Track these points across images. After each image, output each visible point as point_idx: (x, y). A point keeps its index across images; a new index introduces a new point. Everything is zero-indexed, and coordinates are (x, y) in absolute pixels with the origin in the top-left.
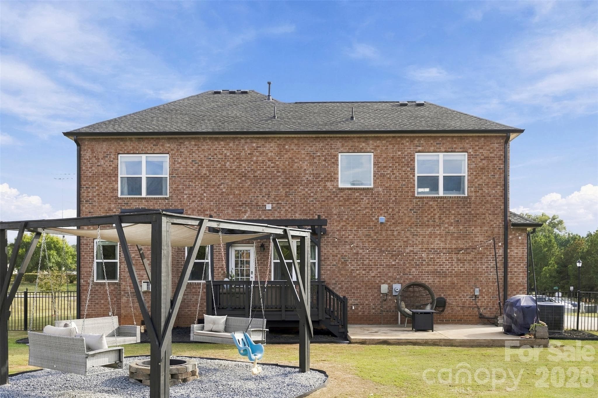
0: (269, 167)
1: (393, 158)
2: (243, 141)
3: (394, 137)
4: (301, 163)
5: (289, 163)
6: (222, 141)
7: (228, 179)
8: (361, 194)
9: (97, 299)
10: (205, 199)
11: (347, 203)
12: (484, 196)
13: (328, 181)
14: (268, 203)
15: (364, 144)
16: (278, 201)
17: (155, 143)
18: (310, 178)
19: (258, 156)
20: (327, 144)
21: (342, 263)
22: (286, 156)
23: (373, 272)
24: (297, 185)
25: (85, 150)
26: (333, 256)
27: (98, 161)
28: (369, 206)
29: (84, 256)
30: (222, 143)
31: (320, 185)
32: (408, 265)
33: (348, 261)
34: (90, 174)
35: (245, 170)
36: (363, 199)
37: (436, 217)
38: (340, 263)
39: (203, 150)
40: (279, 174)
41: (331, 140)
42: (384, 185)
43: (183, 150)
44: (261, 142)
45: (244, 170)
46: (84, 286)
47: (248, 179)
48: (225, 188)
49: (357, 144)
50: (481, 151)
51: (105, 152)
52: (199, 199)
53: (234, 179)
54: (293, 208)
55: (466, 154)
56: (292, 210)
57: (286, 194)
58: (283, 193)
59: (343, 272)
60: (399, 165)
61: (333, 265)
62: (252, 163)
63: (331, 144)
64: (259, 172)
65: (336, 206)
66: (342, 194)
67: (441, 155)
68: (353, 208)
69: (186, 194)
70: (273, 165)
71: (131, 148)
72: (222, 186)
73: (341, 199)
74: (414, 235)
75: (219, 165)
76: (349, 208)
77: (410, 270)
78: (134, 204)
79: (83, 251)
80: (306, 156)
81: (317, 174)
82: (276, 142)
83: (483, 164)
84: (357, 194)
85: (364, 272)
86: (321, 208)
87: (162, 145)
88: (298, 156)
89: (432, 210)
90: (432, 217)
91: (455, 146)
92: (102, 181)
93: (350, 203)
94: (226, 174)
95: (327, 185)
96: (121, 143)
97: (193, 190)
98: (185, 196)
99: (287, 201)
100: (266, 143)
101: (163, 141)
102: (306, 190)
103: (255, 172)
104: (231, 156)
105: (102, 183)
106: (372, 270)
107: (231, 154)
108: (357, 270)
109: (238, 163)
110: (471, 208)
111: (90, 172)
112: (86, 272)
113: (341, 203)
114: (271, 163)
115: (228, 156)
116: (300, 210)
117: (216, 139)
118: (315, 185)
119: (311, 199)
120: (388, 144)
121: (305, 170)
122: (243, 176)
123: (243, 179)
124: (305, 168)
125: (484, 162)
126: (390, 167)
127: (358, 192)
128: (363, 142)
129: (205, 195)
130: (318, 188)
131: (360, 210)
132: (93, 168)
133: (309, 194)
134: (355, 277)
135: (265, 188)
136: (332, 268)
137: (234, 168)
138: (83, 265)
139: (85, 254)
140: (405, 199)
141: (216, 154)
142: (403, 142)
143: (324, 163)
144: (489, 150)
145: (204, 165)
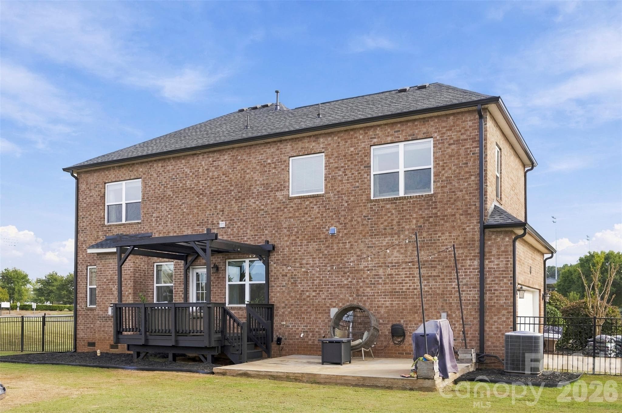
0: (223, 182)
1: (345, 156)
2: (201, 157)
3: (346, 131)
4: (252, 173)
5: (241, 174)
6: (183, 159)
7: (188, 198)
8: (311, 203)
9: (88, 323)
10: (169, 220)
11: (297, 214)
12: (454, 192)
13: (277, 191)
14: (222, 221)
15: (314, 144)
16: (231, 217)
17: (131, 169)
18: (260, 189)
19: (214, 171)
20: (278, 149)
21: (292, 283)
22: (238, 168)
23: (323, 294)
24: (248, 199)
25: (81, 183)
26: (283, 276)
27: (90, 192)
28: (319, 215)
29: (80, 282)
30: (183, 161)
31: (270, 196)
32: (361, 284)
33: (297, 281)
34: (85, 205)
35: (203, 187)
36: (313, 208)
37: (395, 222)
38: (290, 283)
39: (168, 171)
40: (232, 188)
41: (281, 144)
42: (335, 189)
43: (152, 173)
44: (216, 155)
45: (201, 188)
46: (80, 311)
47: (205, 196)
48: (185, 208)
49: (307, 145)
50: (449, 133)
51: (95, 183)
52: (165, 221)
53: (193, 197)
54: (244, 224)
55: (432, 139)
56: (244, 226)
57: (238, 209)
58: (236, 209)
59: (293, 294)
60: (352, 163)
61: (283, 286)
62: (209, 179)
63: (281, 149)
64: (214, 188)
65: (286, 218)
66: (292, 204)
67: (401, 145)
68: (303, 219)
69: (154, 217)
70: (227, 179)
71: (113, 176)
72: (183, 206)
73: (291, 209)
74: (368, 247)
75: (181, 185)
76: (299, 220)
77: (364, 290)
78: (115, 230)
79: (79, 278)
80: (257, 165)
81: (267, 184)
82: (229, 154)
83: (453, 150)
84: (307, 203)
85: (314, 294)
86: (271, 222)
87: (137, 170)
88: (250, 166)
89: (389, 215)
90: (389, 223)
91: (417, 131)
92: (93, 211)
93: (300, 214)
94: (186, 193)
95: (277, 196)
96: (107, 172)
97: (159, 212)
98: (154, 219)
99: (239, 217)
100: (221, 155)
101: (137, 166)
102: (257, 202)
103: (211, 188)
104: (191, 174)
105: (93, 213)
106: (322, 291)
107: (191, 172)
108: (307, 291)
109: (196, 180)
110: (436, 208)
111: (85, 203)
112: (81, 297)
113: (290, 215)
114: (226, 177)
115: (188, 174)
116: (251, 226)
117: (178, 158)
118: (265, 197)
119: (262, 212)
120: (339, 140)
121: (256, 180)
122: (200, 194)
123: (201, 197)
124: (256, 179)
125: (453, 147)
126: (342, 167)
127: (308, 200)
128: (314, 142)
129: (169, 216)
130: (269, 199)
131: (310, 221)
132: (87, 199)
133: (259, 207)
134: (304, 299)
135: (220, 204)
136: (282, 289)
137: (193, 186)
138: (79, 291)
139: (81, 280)
140: (359, 203)
141: (178, 174)
142: (355, 135)
143: (274, 171)
144: (460, 131)
145: (169, 186)
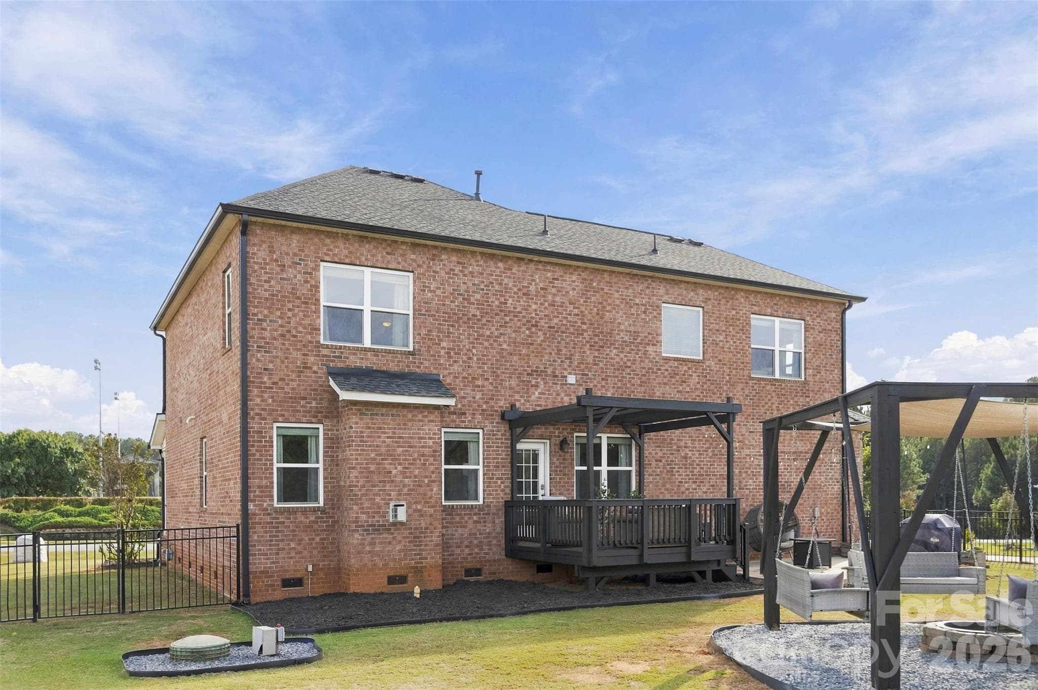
0: (570, 315)
1: (726, 318)
2: (532, 266)
3: (727, 288)
4: (614, 311)
5: (598, 310)
6: (501, 261)
7: (511, 327)
8: (689, 368)
9: (282, 540)
10: (475, 358)
11: (673, 380)
12: (822, 382)
13: (648, 344)
14: (570, 373)
15: (692, 294)
16: (583, 370)
17: (389, 249)
18: (626, 338)
19: (554, 295)
20: (648, 288)
21: (668, 471)
22: (593, 299)
23: (705, 486)
24: (609, 347)
25: (255, 245)
26: (656, 461)
27: (282, 270)
28: (698, 386)
29: (254, 455)
30: (500, 265)
31: (639, 350)
32: (744, 476)
33: (674, 468)
34: (267, 294)
35: (537, 315)
36: (692, 376)
37: (774, 407)
38: (665, 471)
39: (471, 272)
40: (584, 327)
41: (652, 281)
42: (716, 357)
43: (438, 269)
44: (559, 272)
45: (533, 315)
46: (254, 514)
47: (540, 330)
48: (505, 342)
49: (684, 292)
50: (818, 320)
51: (295, 255)
52: (465, 358)
53: (520, 328)
54: (603, 383)
55: (803, 322)
56: (603, 387)
57: (594, 360)
58: (590, 360)
59: (668, 486)
60: (733, 329)
61: (656, 475)
62: (546, 304)
63: (653, 288)
64: (556, 321)
65: (659, 383)
66: (667, 367)
67: (777, 320)
68: (681, 388)
69: (444, 348)
70: (576, 311)
71: (346, 252)
72: (502, 339)
73: (666, 373)
74: (750, 432)
75: (497, 303)
76: (675, 388)
77: (746, 482)
78: (352, 357)
79: (253, 446)
80: (621, 302)
81: (635, 332)
82: (580, 275)
83: (821, 338)
84: (685, 368)
85: (694, 486)
86: (641, 386)
87: (402, 255)
88: (610, 301)
89: (769, 397)
90: (769, 407)
91: (792, 310)
92: (289, 310)
93: (677, 381)
94: (507, 319)
95: (648, 351)
96: (328, 241)
97: (454, 341)
98: (442, 352)
99: (596, 371)
100: (566, 273)
101: (404, 247)
102: (622, 355)
103: (550, 320)
104: (515, 289)
105: (290, 314)
106: (703, 482)
107: (514, 286)
108: (686, 482)
109: (525, 302)
110: (809, 397)
111: (266, 290)
112: (259, 487)
113: (665, 380)
114: (574, 308)
115: (511, 289)
116: (614, 387)
117: (492, 256)
118: (633, 350)
119: (628, 370)
120: (720, 297)
121: (620, 323)
122: (533, 326)
123: (534, 329)
124: (620, 321)
125: (822, 335)
126: (724, 331)
127: (686, 365)
128: (692, 291)
129: (474, 351)
130: (637, 354)
131: (688, 392)
132: (273, 283)
133: (625, 363)
134: (683, 493)
135: (566, 347)
136: (655, 479)
137: (519, 309)
138: (253, 473)
139: (257, 451)
140: (740, 379)
141: (491, 283)
142: (737, 296)
143: (643, 316)
144: (827, 321)
145: (472, 299)
